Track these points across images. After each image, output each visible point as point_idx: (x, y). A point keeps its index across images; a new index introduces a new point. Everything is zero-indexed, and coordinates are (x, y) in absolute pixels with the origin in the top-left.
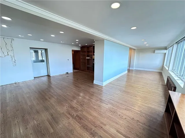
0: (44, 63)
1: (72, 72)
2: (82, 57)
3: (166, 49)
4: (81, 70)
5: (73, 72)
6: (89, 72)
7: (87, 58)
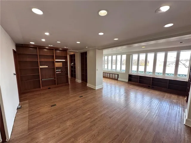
7: (41, 67)
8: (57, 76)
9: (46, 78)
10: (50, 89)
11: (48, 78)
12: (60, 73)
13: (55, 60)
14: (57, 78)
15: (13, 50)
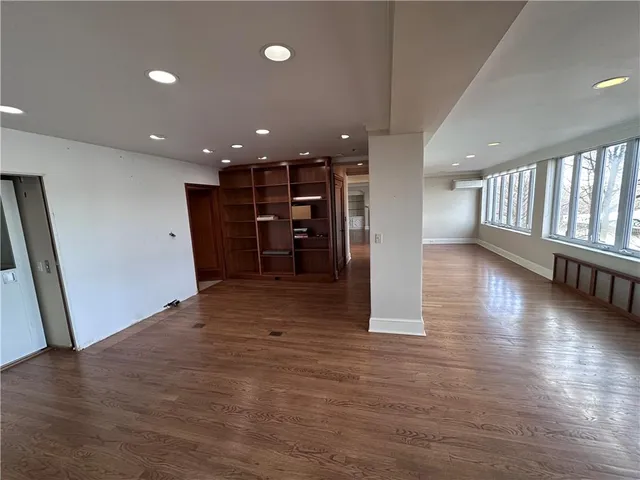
0: (8, 274)
1: (194, 291)
2: (227, 218)
3: (481, 178)
4: (233, 277)
5: (200, 292)
6: (277, 279)
7: (259, 219)
10: (276, 282)
12: (305, 239)
13: (292, 196)
14: (296, 253)
15: (187, 185)
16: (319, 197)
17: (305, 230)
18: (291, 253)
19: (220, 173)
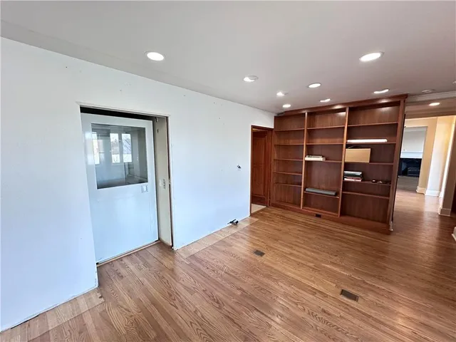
0: (144, 186)
1: (248, 214)
2: (276, 156)
5: (252, 215)
6: (318, 216)
7: (308, 159)
8: (343, 190)
9: (319, 189)
10: (318, 219)
11: (323, 189)
12: (358, 183)
13: (347, 139)
14: (342, 194)
15: (253, 127)
16: (384, 141)
17: (359, 173)
18: (337, 194)
19: (275, 118)
